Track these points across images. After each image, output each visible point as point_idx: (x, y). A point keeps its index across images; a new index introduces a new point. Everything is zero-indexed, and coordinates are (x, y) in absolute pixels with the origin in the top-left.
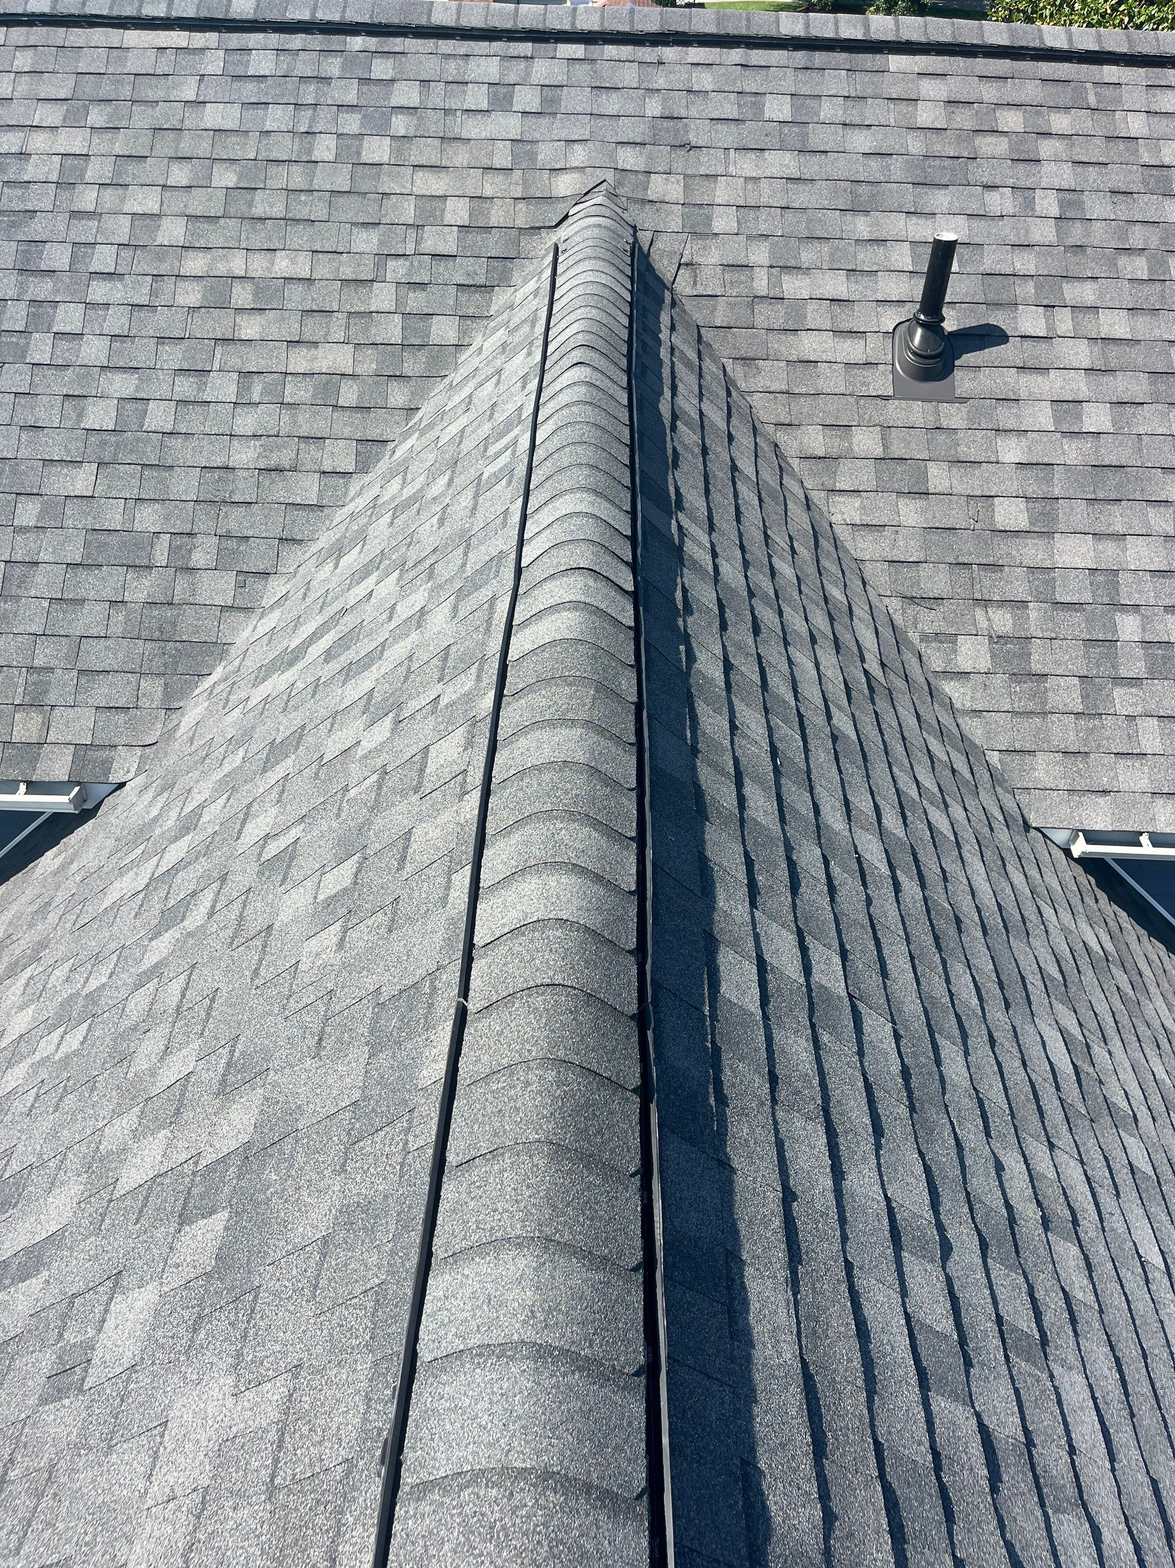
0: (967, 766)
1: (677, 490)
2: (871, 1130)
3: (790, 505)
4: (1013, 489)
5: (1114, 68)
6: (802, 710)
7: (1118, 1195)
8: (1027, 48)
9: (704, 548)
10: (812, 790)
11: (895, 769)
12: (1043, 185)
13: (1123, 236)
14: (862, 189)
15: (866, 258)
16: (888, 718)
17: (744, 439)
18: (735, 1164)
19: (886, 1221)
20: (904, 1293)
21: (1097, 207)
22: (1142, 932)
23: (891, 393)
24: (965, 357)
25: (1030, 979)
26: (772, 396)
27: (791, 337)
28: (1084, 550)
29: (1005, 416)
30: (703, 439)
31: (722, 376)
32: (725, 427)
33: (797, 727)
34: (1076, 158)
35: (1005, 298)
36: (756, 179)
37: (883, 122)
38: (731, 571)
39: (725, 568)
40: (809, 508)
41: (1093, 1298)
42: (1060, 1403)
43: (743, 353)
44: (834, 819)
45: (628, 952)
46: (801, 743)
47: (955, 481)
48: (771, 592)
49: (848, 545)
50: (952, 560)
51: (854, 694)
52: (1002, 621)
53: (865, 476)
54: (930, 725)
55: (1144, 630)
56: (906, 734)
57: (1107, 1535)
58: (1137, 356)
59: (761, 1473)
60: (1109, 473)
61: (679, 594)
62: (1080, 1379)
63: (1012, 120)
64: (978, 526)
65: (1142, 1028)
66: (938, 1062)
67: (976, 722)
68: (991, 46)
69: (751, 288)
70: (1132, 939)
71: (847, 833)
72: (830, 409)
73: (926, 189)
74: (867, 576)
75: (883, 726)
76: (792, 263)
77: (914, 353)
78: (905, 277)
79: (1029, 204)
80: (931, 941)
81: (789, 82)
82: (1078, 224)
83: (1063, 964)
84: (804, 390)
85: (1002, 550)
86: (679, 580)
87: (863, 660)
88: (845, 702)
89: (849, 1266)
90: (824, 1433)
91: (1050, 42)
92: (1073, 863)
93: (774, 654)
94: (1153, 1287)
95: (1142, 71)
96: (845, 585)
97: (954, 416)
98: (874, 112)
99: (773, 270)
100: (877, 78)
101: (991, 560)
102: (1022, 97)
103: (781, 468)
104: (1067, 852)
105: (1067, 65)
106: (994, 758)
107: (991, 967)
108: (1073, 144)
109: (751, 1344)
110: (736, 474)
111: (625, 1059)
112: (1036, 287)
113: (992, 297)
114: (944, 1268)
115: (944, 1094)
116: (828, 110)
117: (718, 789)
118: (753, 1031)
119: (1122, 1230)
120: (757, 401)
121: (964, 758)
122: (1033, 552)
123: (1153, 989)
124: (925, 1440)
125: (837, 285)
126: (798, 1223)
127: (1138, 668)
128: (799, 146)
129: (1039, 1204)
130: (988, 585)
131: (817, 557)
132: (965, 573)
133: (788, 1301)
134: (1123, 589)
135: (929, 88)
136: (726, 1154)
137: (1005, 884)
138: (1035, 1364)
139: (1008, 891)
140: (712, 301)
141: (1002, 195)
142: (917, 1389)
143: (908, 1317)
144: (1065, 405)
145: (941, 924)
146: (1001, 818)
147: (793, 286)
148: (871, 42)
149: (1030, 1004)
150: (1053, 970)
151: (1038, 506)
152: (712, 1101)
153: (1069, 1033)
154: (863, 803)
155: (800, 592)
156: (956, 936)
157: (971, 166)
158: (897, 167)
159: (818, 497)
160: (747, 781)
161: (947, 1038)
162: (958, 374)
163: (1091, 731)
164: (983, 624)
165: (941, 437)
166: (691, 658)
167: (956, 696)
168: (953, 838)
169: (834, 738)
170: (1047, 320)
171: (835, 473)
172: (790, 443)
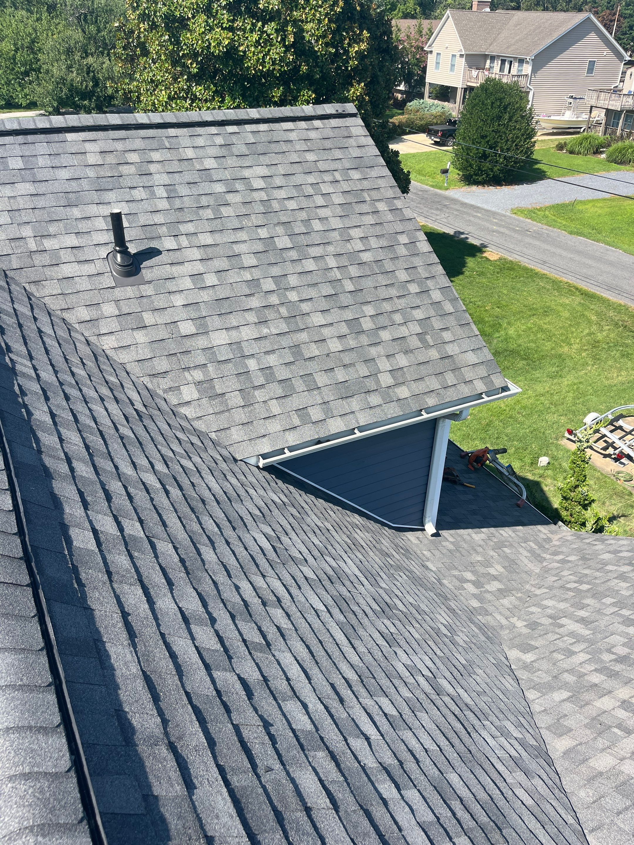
0: (199, 441)
1: (6, 344)
2: (166, 584)
3: (78, 344)
4: (185, 317)
5: (173, 130)
6: (101, 428)
7: (300, 588)
8: (131, 125)
9: (29, 367)
10: (112, 460)
11: (158, 446)
12: (156, 184)
13: (198, 201)
14: (71, 195)
15: (83, 226)
16: (151, 426)
17: (43, 319)
18: (93, 607)
19: (179, 615)
20: (193, 639)
21: (183, 190)
22: (301, 492)
23: (114, 285)
24: (144, 263)
25: (245, 517)
26: (55, 297)
27: (56, 268)
28: (224, 336)
29: (171, 286)
30: (18, 320)
31: (24, 291)
32: (31, 314)
33: (99, 436)
34: (168, 171)
35: (154, 235)
36: (14, 197)
37: (71, 164)
38: (47, 375)
39: (43, 374)
40: (89, 345)
41: (291, 626)
42: (279, 664)
43: (33, 279)
44: (127, 470)
45: (14, 534)
46: (102, 442)
47: (157, 319)
48: (74, 382)
49: (115, 358)
50: (167, 354)
51: (130, 419)
52: (198, 375)
53: (114, 325)
54: (176, 427)
55: (259, 364)
56: (163, 432)
57: (310, 706)
58: (219, 250)
59: (126, 713)
60: (224, 301)
61: (16, 388)
62: (290, 655)
63: (133, 157)
64: (174, 336)
65: (306, 528)
66: (199, 554)
67: (200, 422)
68: (113, 125)
69: (28, 248)
70: (297, 496)
71: (136, 475)
72: (87, 298)
73: (102, 192)
74: (128, 370)
75: (149, 431)
76: (46, 234)
77: (119, 265)
78: (105, 232)
79: (153, 193)
80: (189, 510)
81: (17, 150)
82: (177, 199)
83: (262, 510)
84: (70, 291)
85: (188, 344)
86: (15, 382)
87: (133, 405)
88: (126, 423)
89: (163, 635)
90: (159, 694)
91: (141, 121)
92: (262, 471)
93: (80, 408)
94: (322, 618)
95: (185, 130)
96: (117, 375)
97: (148, 290)
98: (65, 160)
99: (37, 238)
100: (62, 144)
101: (184, 350)
102: (135, 147)
103: (69, 329)
104: (258, 467)
105: (151, 130)
106: (213, 436)
107: (223, 515)
108: (164, 165)
109: (114, 670)
110: (42, 334)
111: (20, 575)
112: (167, 228)
113: (148, 235)
114: (213, 627)
115: (204, 565)
116: (41, 161)
117: (57, 466)
118: (94, 557)
119: (303, 599)
120: (47, 300)
121: (197, 438)
122: (202, 342)
123: (310, 512)
124: (212, 687)
125: (72, 241)
126: (133, 624)
127: (261, 380)
128: (32, 180)
129: (259, 597)
130: (186, 361)
131: (98, 365)
132: (174, 358)
133: (131, 652)
134: (245, 350)
135: (89, 146)
136: (88, 605)
137: (226, 483)
138: (265, 653)
139: (229, 485)
140: (8, 258)
141: (139, 191)
142: (204, 670)
143: (197, 648)
144: (196, 277)
145: (193, 503)
146: (221, 459)
147: (48, 244)
148: (54, 128)
149: (246, 526)
150: (257, 512)
151: (198, 322)
152: (76, 586)
153: (268, 534)
154: (142, 461)
155: (91, 381)
156: (203, 506)
157: (121, 179)
158: (85, 184)
159: (93, 339)
160: (74, 461)
161: (203, 545)
162: (143, 271)
163: (250, 412)
164: (190, 378)
165: (145, 300)
166: (29, 414)
167: (187, 413)
168: (195, 469)
169: (122, 438)
170: (176, 241)
171: (98, 326)
172: (71, 317)
